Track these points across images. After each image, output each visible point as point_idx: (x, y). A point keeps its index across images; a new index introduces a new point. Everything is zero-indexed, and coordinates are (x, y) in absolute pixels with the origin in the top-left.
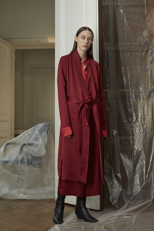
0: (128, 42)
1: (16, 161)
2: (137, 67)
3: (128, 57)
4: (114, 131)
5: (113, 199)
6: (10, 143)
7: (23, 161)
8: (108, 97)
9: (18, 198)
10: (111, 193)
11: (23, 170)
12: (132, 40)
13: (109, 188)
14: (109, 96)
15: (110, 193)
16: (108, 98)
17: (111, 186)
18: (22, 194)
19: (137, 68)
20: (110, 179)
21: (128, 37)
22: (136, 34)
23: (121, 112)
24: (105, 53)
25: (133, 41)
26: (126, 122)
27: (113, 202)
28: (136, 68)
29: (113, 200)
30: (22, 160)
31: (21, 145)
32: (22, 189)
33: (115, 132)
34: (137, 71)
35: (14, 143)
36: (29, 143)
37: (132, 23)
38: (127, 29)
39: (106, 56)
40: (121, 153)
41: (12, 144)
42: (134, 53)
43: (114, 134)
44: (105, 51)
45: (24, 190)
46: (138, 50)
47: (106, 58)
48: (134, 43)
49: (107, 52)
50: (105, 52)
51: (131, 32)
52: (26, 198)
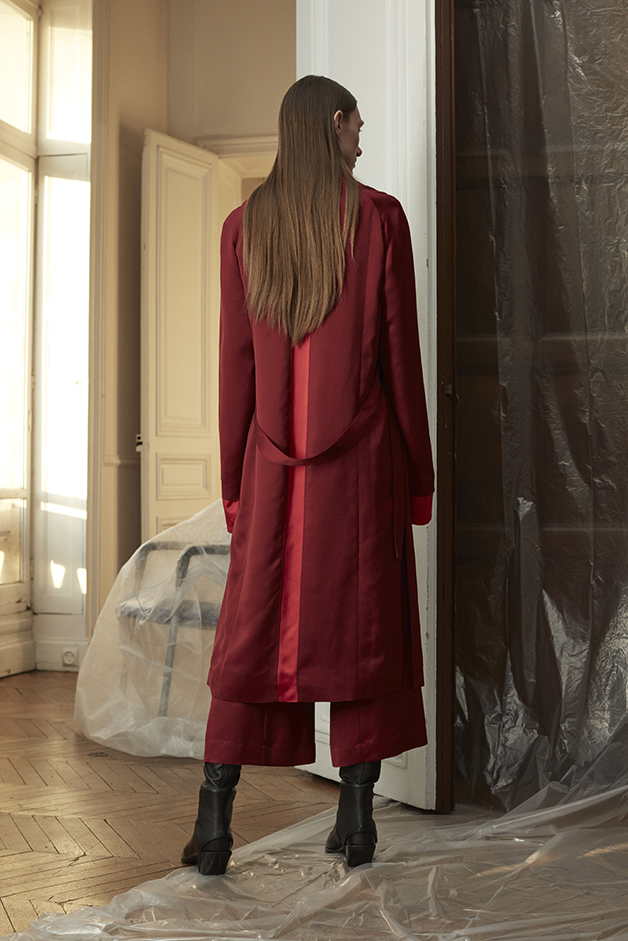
0: (582, 142)
1: (160, 614)
2: (618, 243)
3: (583, 202)
4: (521, 499)
5: (498, 772)
6: (159, 543)
7: (186, 614)
8: (497, 368)
9: (163, 752)
10: (494, 749)
11: (188, 647)
12: (599, 131)
13: (486, 728)
14: (505, 361)
15: (491, 746)
16: (500, 370)
17: (494, 721)
18: (179, 736)
19: (617, 247)
20: (495, 692)
21: (582, 122)
22: (617, 108)
23: (552, 426)
24: (492, 190)
25: (602, 138)
26: (570, 467)
27: (496, 782)
28: (613, 245)
29: (498, 777)
30: (184, 610)
31: (183, 553)
32: (179, 719)
33: (526, 506)
34: (616, 259)
35: (173, 543)
36: (214, 546)
37: (599, 64)
38: (581, 89)
39: (493, 203)
40: (544, 592)
41: (166, 549)
42: (606, 185)
43: (521, 514)
44: (491, 182)
45: (188, 722)
46: (622, 174)
47: (493, 209)
48: (606, 142)
49: (498, 185)
50: (491, 185)
51: (596, 101)
52: (191, 755)
